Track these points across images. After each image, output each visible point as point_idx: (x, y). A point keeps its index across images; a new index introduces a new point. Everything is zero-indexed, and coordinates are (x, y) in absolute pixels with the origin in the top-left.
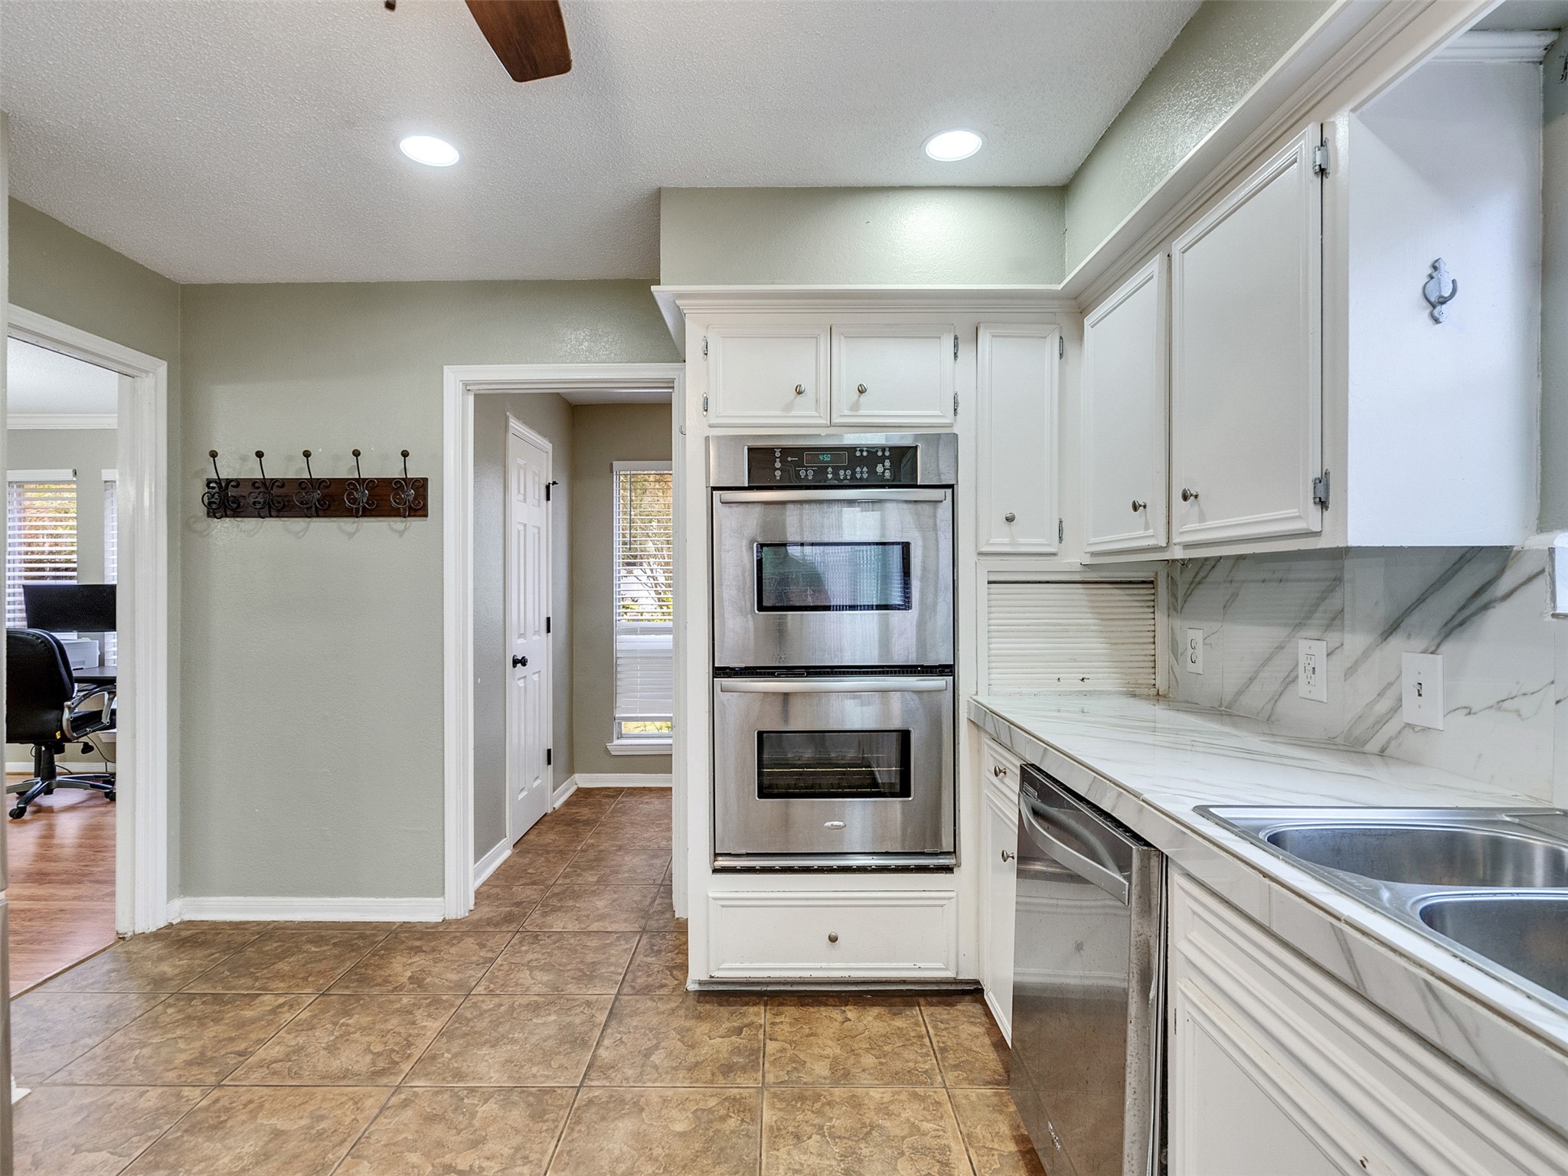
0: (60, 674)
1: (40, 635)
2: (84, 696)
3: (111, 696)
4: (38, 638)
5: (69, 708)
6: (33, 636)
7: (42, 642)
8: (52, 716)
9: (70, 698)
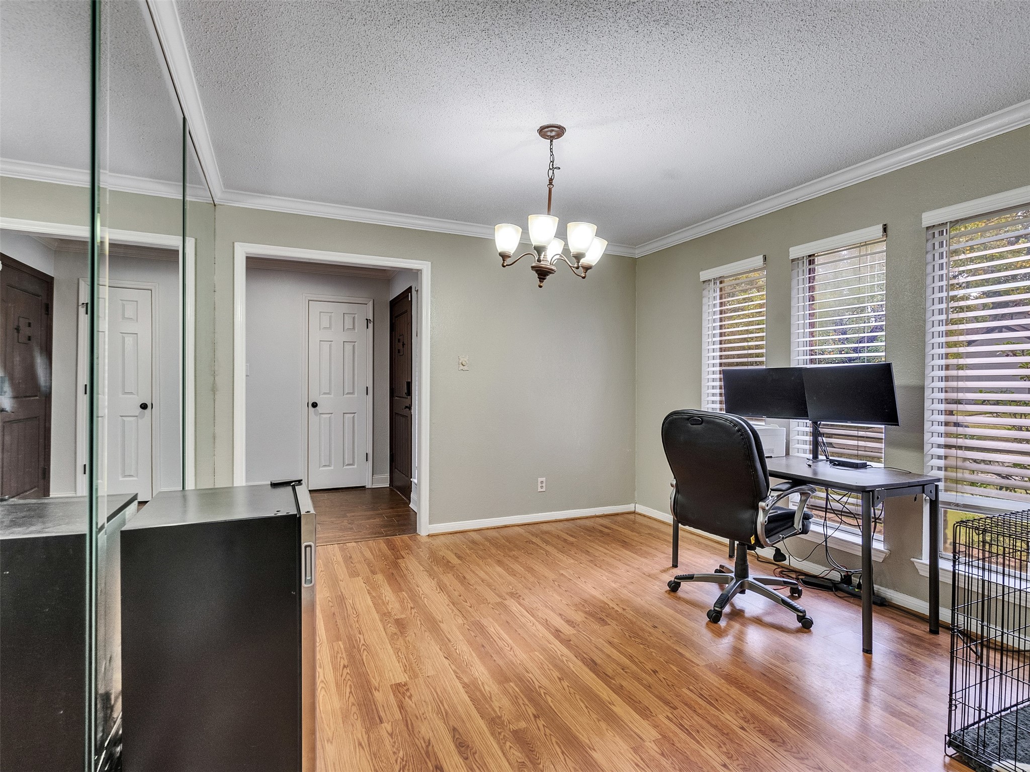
0: (756, 470)
1: (737, 422)
2: (778, 496)
3: (803, 498)
4: (735, 425)
5: (764, 510)
6: (731, 422)
7: (739, 431)
8: (746, 515)
9: (764, 499)
